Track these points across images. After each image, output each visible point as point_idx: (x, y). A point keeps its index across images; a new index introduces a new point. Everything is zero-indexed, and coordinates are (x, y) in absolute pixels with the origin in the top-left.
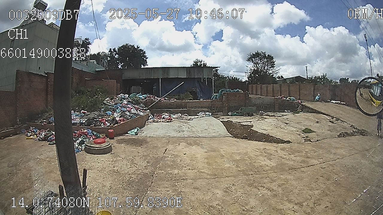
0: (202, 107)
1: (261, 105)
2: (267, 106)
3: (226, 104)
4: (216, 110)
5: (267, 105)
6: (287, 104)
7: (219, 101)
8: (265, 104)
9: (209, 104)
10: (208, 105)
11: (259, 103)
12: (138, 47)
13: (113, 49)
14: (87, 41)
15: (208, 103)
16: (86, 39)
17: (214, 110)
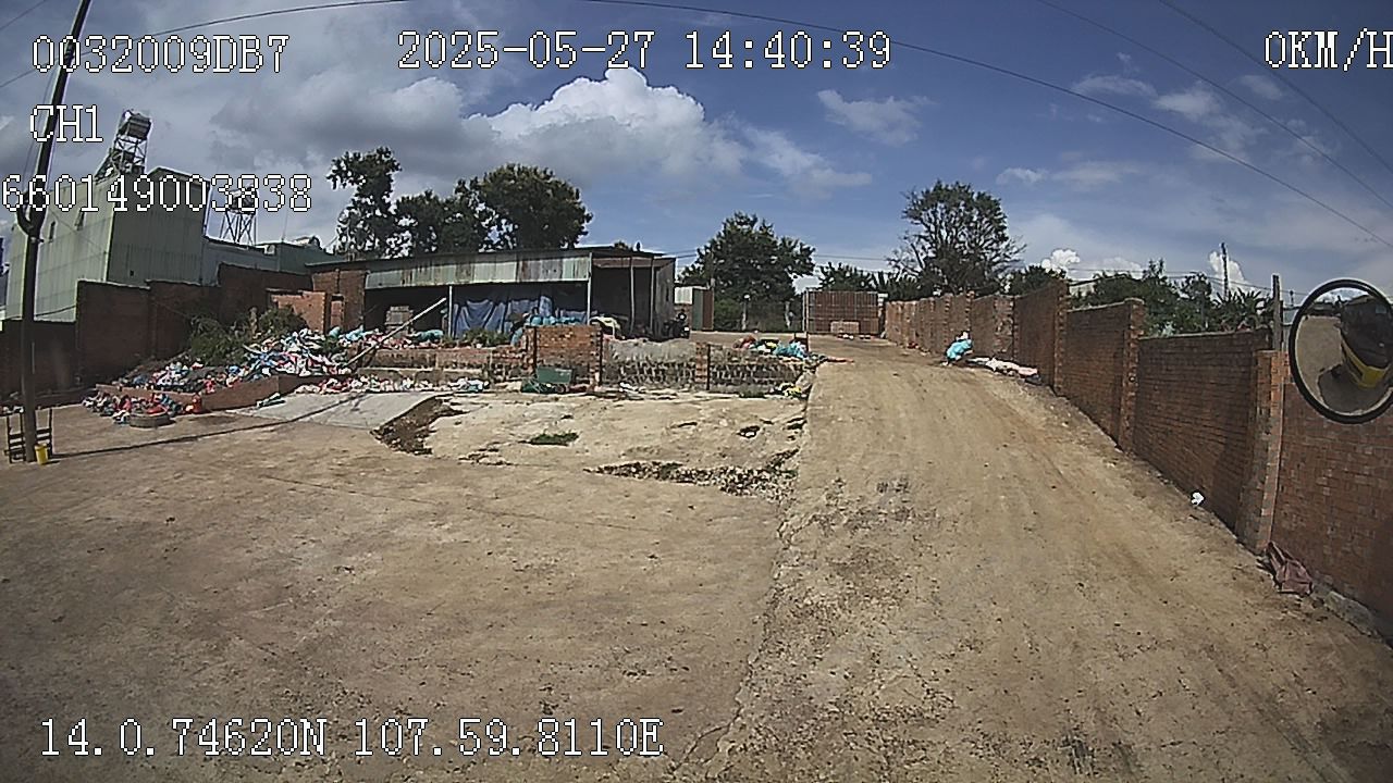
0: (470, 366)
1: (644, 365)
2: (666, 368)
3: (528, 360)
4: (507, 374)
5: (666, 365)
6: (751, 366)
7: (514, 349)
8: (659, 361)
9: (488, 358)
10: (485, 361)
11: (637, 358)
12: (548, 173)
13: (472, 182)
14: (386, 160)
15: (487, 355)
16: (380, 152)
17: (500, 373)
